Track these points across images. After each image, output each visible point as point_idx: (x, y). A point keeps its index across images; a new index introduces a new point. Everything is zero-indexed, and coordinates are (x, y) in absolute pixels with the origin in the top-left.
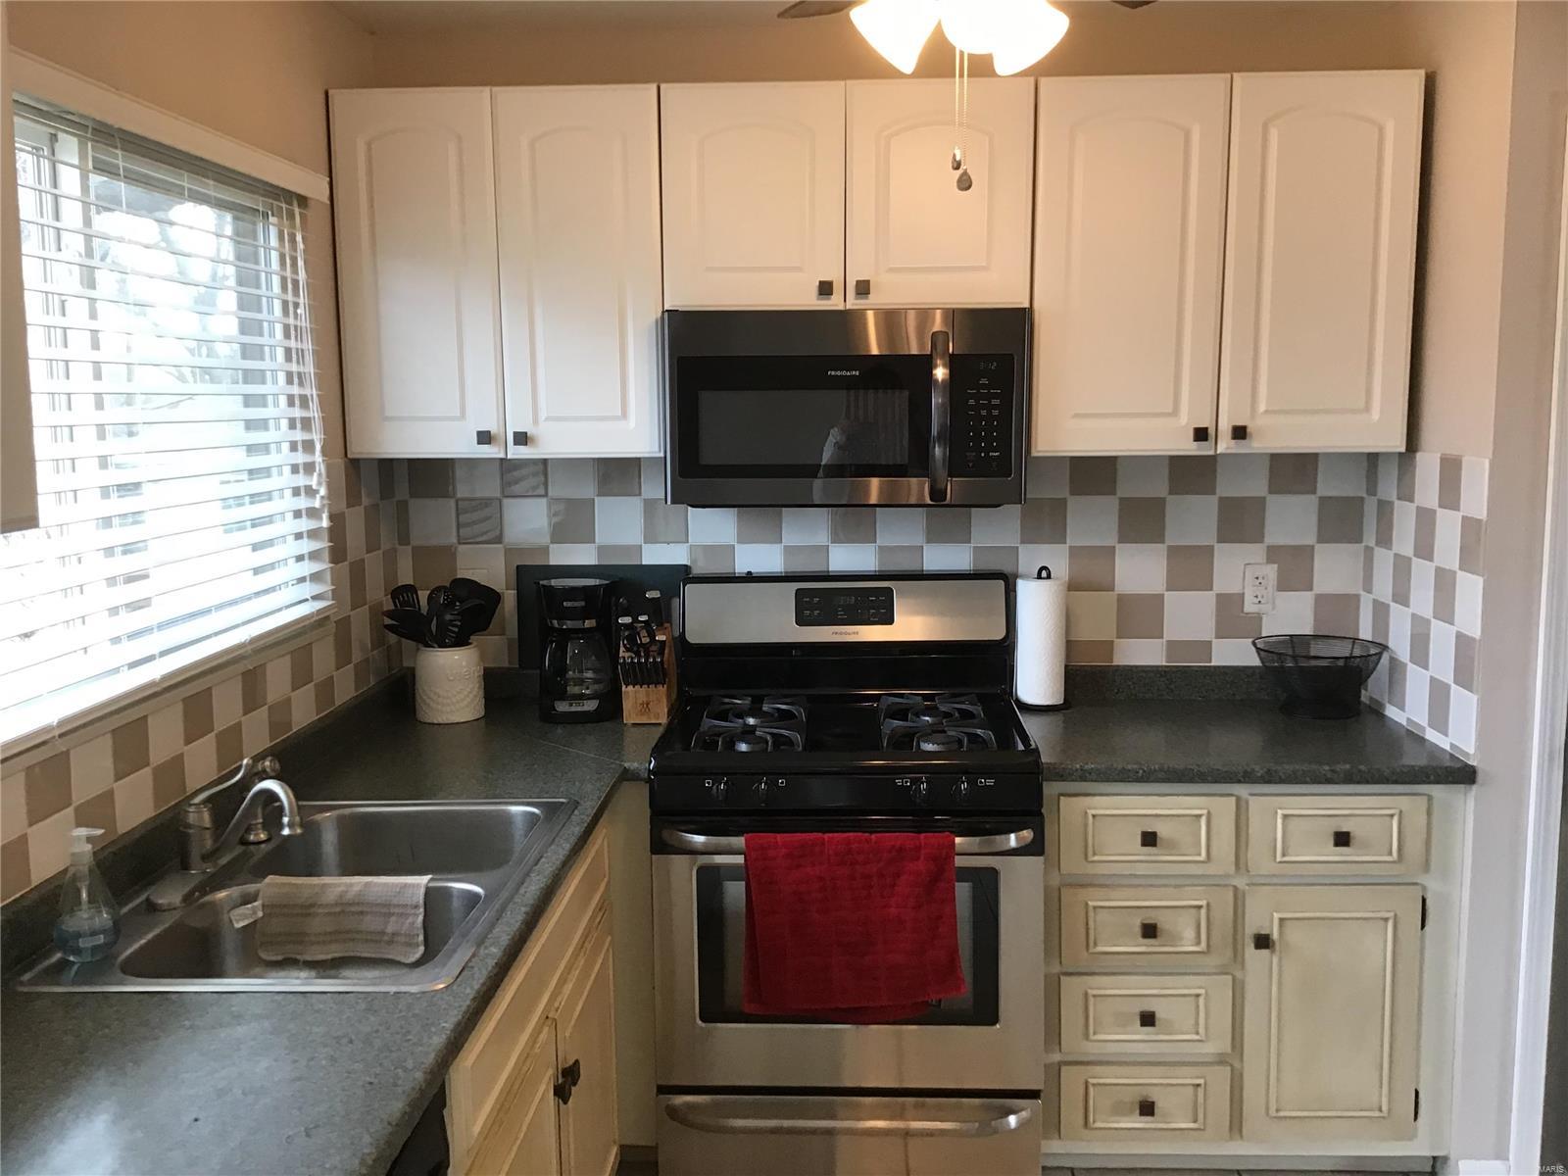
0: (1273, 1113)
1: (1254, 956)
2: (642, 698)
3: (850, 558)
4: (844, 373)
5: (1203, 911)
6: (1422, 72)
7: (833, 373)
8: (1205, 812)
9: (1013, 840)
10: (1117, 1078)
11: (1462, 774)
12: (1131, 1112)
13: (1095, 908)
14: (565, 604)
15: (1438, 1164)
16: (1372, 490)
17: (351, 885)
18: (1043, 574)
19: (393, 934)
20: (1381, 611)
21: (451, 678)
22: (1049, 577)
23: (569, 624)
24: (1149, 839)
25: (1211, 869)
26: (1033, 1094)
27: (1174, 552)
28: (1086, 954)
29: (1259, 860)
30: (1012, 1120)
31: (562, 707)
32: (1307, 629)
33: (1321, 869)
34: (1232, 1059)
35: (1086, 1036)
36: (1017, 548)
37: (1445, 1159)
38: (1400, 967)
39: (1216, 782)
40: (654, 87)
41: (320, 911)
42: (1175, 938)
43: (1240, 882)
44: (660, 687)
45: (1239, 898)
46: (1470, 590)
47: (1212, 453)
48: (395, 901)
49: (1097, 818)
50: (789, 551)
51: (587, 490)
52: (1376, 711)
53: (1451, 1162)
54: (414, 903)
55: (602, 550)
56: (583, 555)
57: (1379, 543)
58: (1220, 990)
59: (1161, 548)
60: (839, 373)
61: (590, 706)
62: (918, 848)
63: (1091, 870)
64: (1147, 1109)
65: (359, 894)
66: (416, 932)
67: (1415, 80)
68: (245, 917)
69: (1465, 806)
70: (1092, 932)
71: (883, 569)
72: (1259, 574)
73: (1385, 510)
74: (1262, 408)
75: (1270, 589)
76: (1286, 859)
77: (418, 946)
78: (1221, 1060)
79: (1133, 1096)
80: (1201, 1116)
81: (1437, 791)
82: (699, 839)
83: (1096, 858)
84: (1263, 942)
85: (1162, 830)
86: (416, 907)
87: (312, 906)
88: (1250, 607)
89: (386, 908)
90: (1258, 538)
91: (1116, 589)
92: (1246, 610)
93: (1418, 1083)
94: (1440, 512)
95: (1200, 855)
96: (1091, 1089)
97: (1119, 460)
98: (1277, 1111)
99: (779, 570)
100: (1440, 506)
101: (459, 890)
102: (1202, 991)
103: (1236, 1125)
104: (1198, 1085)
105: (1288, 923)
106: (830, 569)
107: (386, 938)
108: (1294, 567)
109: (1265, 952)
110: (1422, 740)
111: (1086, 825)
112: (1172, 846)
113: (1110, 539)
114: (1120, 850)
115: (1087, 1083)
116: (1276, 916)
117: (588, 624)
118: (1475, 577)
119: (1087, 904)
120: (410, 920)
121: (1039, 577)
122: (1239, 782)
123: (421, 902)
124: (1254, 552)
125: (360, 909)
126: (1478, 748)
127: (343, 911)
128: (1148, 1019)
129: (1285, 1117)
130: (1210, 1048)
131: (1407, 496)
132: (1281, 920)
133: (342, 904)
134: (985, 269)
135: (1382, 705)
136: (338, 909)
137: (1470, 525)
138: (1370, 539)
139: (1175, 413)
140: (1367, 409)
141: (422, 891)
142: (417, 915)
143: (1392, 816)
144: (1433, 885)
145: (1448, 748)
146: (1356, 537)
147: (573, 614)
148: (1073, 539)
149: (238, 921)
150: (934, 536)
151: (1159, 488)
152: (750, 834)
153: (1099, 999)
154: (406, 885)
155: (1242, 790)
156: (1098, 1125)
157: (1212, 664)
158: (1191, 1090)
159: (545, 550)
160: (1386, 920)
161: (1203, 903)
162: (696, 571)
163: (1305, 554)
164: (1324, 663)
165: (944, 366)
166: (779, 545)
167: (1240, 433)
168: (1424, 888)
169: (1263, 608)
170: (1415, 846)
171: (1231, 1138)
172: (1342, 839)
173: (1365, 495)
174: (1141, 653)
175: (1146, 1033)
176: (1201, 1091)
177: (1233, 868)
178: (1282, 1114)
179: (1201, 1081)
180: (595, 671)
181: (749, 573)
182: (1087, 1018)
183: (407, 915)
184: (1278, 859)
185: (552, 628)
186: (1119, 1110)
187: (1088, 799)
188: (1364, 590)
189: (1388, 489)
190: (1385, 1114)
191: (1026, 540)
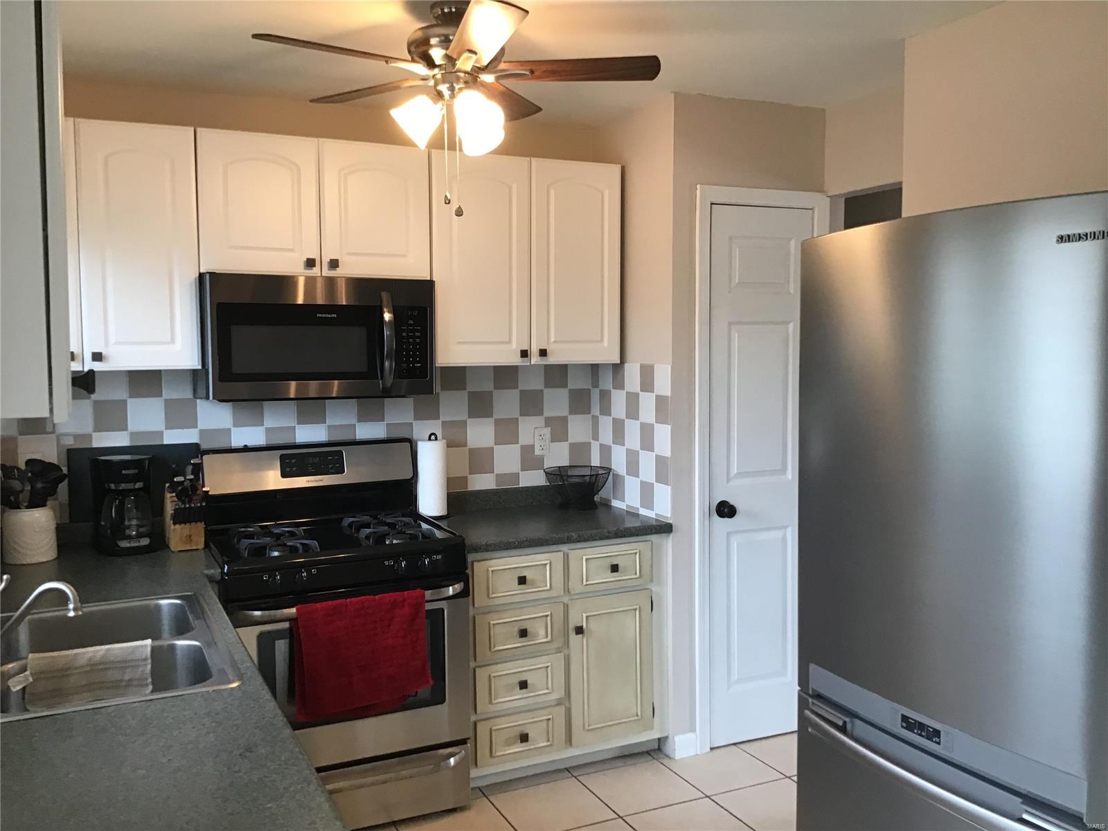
0: (587, 727)
1: (574, 638)
2: (186, 532)
3: (310, 434)
4: (327, 316)
5: (549, 618)
6: (620, 166)
7: (320, 315)
8: (549, 562)
9: (451, 591)
10: (508, 723)
11: (665, 528)
12: (514, 743)
13: (494, 624)
14: (123, 472)
15: (662, 741)
16: (595, 384)
17: (98, 651)
18: (432, 437)
19: (129, 680)
20: (606, 451)
21: (38, 530)
22: (436, 439)
23: (123, 486)
24: (522, 580)
25: (553, 593)
26: (463, 742)
27: (498, 423)
28: (490, 653)
29: (575, 586)
30: (452, 760)
31: (124, 544)
32: (566, 463)
33: (603, 587)
34: (565, 700)
35: (491, 702)
36: (412, 423)
37: (666, 738)
38: (642, 632)
39: (554, 544)
40: (192, 129)
41: (75, 672)
42: (536, 636)
43: (566, 600)
44: (199, 524)
45: (566, 607)
46: (663, 434)
47: (529, 364)
48: (129, 658)
49: (495, 572)
50: (269, 431)
51: (120, 393)
52: (606, 505)
53: (670, 737)
54: (144, 657)
55: (133, 435)
56: (119, 440)
57: (602, 413)
58: (557, 661)
59: (492, 420)
60: (324, 316)
61: (145, 542)
62: (404, 600)
63: (491, 602)
64: (524, 738)
65: (103, 656)
66: (146, 676)
67: (616, 169)
68: (20, 682)
69: (668, 544)
70: (492, 639)
71: (332, 439)
72: (542, 433)
73: (605, 397)
74: (552, 339)
75: (547, 440)
76: (588, 583)
77: (147, 685)
78: (559, 703)
79: (517, 731)
80: (551, 740)
81: (654, 538)
82: (257, 613)
83: (494, 595)
84: (579, 630)
85: (528, 574)
86: (145, 659)
87: (69, 669)
88: (538, 452)
89: (124, 664)
90: (540, 413)
91: (468, 445)
92: (536, 454)
93: (653, 698)
94: (642, 395)
95: (546, 586)
96: (493, 733)
97: (467, 369)
98: (589, 726)
99: (262, 444)
100: (641, 391)
101: (182, 646)
102: (549, 664)
103: (569, 741)
104: (549, 719)
105: (590, 618)
106: (297, 441)
107: (124, 684)
108: (559, 430)
109: (580, 636)
110: (637, 515)
111: (488, 577)
112: (533, 584)
113: (463, 415)
114: (505, 589)
115: (491, 729)
116: (584, 615)
117: (139, 485)
118: (666, 426)
119: (489, 623)
120: (141, 669)
121: (430, 439)
122: (565, 543)
123: (149, 655)
124: (538, 421)
125: (105, 666)
126: (672, 513)
127: (92, 670)
128: (523, 685)
129: (595, 729)
130: (555, 696)
131: (619, 385)
132: (587, 617)
133: (90, 665)
134: (404, 256)
135: (610, 501)
136: (88, 669)
137: (660, 400)
138: (596, 410)
139: (509, 342)
140: (602, 340)
141: (149, 649)
142: (146, 665)
143: (636, 553)
144: (654, 588)
145: (654, 517)
146: (587, 410)
147: (128, 479)
148: (444, 417)
149: (14, 687)
150: (362, 418)
151: (489, 386)
152: (299, 606)
153: (496, 678)
154: (136, 647)
155: (565, 548)
156: (498, 754)
157: (520, 486)
158: (546, 721)
159: (89, 437)
160: (635, 610)
161: (549, 613)
162: (204, 447)
163: (564, 420)
164: (577, 480)
165: (389, 312)
166: (260, 428)
167: (543, 353)
168: (651, 591)
169: (545, 452)
170: (646, 568)
171: (566, 748)
172: (615, 568)
173: (591, 387)
174: (483, 482)
175: (524, 693)
176: (550, 722)
177: (563, 592)
178: (591, 727)
179: (550, 717)
180: (137, 519)
181: (246, 446)
182: (490, 690)
183: (137, 667)
184: (584, 584)
185: (110, 490)
186: (509, 743)
187: (488, 562)
188: (593, 439)
189: (607, 382)
190: (640, 717)
191: (417, 418)
